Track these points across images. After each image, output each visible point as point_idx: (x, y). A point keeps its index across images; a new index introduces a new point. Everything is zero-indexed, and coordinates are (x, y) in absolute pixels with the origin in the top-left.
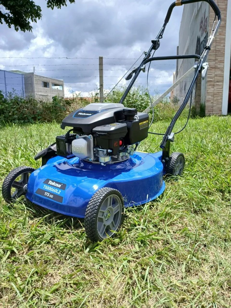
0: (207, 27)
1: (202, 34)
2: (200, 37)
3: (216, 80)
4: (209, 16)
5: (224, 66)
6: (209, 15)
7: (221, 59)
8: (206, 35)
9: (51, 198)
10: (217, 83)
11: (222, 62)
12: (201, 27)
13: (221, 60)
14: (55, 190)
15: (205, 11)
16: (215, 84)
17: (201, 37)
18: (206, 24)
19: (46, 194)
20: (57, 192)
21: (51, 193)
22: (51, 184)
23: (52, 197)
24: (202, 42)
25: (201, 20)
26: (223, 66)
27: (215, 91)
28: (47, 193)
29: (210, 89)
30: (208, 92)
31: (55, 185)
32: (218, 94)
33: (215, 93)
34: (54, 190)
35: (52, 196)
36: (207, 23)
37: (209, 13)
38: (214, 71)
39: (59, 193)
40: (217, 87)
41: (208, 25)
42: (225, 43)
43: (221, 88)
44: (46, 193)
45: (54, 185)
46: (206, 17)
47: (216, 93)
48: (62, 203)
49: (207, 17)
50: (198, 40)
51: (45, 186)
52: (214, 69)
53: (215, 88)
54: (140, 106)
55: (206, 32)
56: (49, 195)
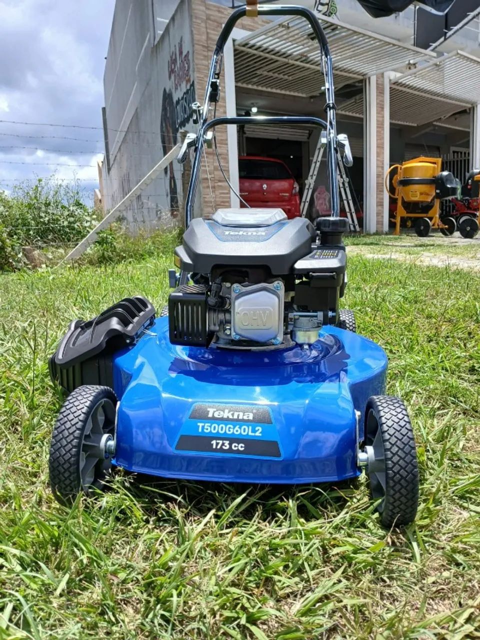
0: (191, 72)
1: (176, 85)
2: (170, 90)
3: (217, 178)
4: (193, 52)
5: (228, 151)
6: (193, 49)
7: (221, 136)
8: (188, 88)
9: (238, 452)
10: (220, 184)
11: (224, 142)
12: (172, 72)
13: (223, 138)
14: (240, 428)
15: (181, 41)
16: (216, 184)
17: (173, 91)
18: (186, 65)
19: (217, 444)
20: (250, 434)
21: (233, 440)
22: (216, 415)
23: (243, 449)
24: (178, 102)
25: (171, 57)
26: (226, 152)
27: (217, 199)
28: (221, 442)
29: (208, 195)
30: (206, 200)
31: (235, 417)
32: (222, 204)
33: (217, 203)
34: (237, 428)
35: (241, 447)
36: (188, 64)
37: (193, 46)
38: (212, 160)
39: (258, 434)
40: (221, 191)
41: (194, 69)
42: (225, 107)
43: (227, 193)
44: (214, 442)
45: (231, 417)
46: (184, 53)
47: (219, 203)
48: (279, 456)
49: (188, 52)
50: (167, 97)
51: (201, 425)
52: (212, 156)
53: (217, 193)
54: (67, 230)
55: (188, 81)
56: (230, 444)
